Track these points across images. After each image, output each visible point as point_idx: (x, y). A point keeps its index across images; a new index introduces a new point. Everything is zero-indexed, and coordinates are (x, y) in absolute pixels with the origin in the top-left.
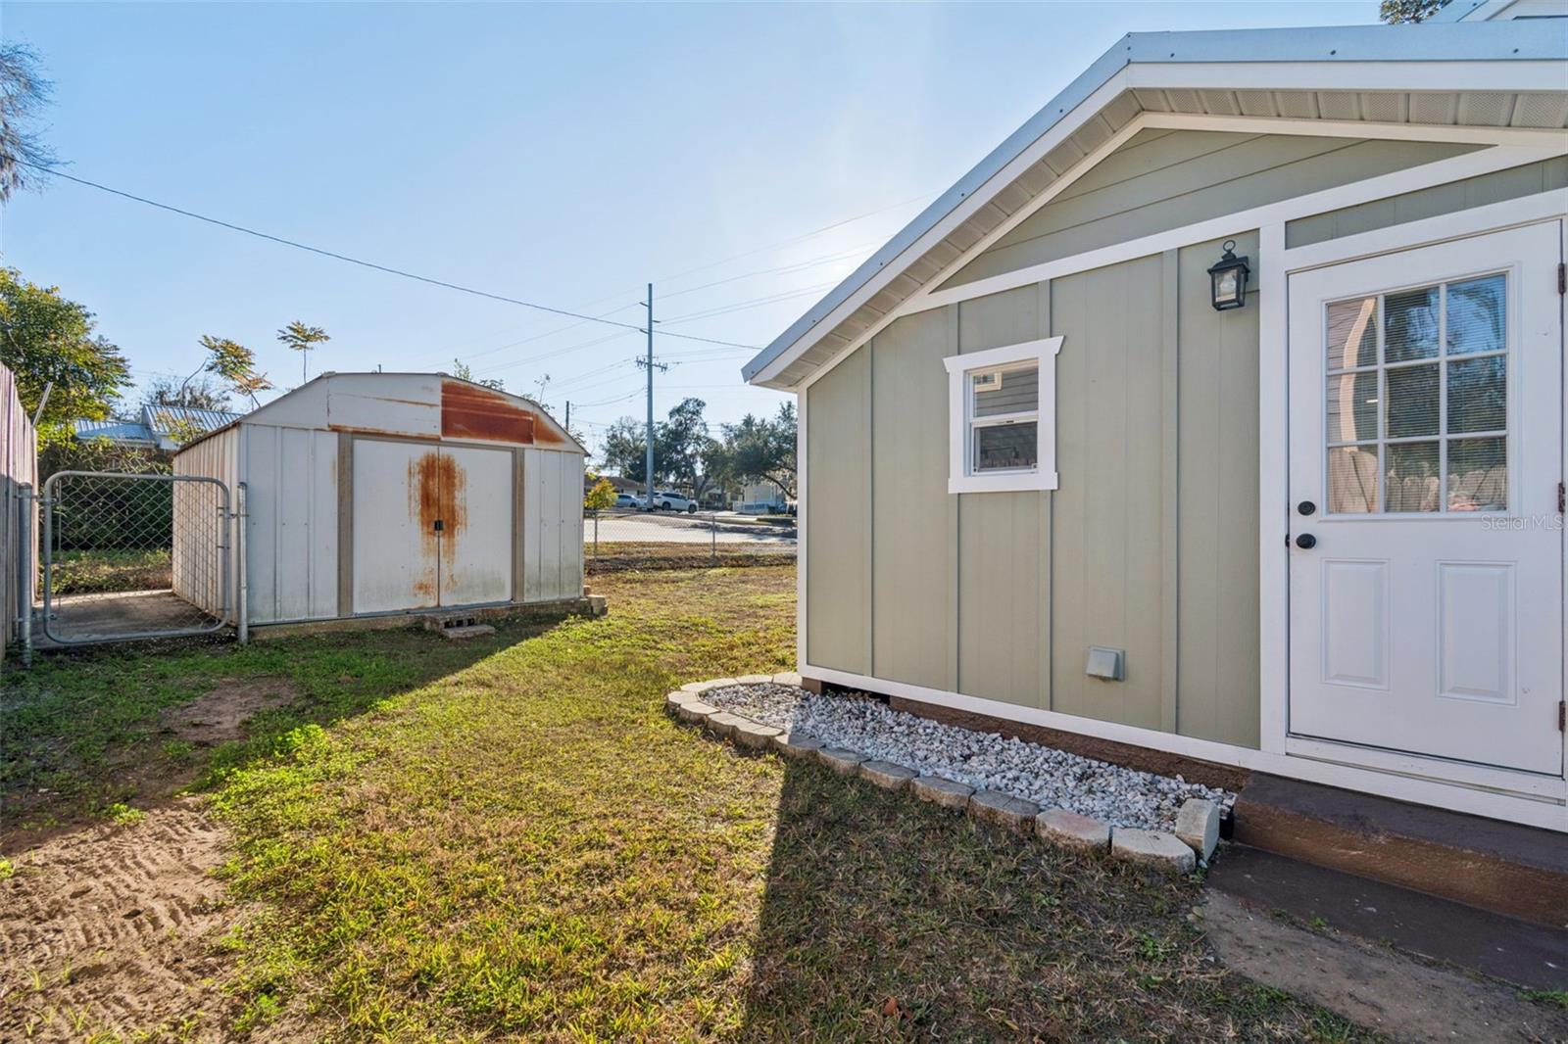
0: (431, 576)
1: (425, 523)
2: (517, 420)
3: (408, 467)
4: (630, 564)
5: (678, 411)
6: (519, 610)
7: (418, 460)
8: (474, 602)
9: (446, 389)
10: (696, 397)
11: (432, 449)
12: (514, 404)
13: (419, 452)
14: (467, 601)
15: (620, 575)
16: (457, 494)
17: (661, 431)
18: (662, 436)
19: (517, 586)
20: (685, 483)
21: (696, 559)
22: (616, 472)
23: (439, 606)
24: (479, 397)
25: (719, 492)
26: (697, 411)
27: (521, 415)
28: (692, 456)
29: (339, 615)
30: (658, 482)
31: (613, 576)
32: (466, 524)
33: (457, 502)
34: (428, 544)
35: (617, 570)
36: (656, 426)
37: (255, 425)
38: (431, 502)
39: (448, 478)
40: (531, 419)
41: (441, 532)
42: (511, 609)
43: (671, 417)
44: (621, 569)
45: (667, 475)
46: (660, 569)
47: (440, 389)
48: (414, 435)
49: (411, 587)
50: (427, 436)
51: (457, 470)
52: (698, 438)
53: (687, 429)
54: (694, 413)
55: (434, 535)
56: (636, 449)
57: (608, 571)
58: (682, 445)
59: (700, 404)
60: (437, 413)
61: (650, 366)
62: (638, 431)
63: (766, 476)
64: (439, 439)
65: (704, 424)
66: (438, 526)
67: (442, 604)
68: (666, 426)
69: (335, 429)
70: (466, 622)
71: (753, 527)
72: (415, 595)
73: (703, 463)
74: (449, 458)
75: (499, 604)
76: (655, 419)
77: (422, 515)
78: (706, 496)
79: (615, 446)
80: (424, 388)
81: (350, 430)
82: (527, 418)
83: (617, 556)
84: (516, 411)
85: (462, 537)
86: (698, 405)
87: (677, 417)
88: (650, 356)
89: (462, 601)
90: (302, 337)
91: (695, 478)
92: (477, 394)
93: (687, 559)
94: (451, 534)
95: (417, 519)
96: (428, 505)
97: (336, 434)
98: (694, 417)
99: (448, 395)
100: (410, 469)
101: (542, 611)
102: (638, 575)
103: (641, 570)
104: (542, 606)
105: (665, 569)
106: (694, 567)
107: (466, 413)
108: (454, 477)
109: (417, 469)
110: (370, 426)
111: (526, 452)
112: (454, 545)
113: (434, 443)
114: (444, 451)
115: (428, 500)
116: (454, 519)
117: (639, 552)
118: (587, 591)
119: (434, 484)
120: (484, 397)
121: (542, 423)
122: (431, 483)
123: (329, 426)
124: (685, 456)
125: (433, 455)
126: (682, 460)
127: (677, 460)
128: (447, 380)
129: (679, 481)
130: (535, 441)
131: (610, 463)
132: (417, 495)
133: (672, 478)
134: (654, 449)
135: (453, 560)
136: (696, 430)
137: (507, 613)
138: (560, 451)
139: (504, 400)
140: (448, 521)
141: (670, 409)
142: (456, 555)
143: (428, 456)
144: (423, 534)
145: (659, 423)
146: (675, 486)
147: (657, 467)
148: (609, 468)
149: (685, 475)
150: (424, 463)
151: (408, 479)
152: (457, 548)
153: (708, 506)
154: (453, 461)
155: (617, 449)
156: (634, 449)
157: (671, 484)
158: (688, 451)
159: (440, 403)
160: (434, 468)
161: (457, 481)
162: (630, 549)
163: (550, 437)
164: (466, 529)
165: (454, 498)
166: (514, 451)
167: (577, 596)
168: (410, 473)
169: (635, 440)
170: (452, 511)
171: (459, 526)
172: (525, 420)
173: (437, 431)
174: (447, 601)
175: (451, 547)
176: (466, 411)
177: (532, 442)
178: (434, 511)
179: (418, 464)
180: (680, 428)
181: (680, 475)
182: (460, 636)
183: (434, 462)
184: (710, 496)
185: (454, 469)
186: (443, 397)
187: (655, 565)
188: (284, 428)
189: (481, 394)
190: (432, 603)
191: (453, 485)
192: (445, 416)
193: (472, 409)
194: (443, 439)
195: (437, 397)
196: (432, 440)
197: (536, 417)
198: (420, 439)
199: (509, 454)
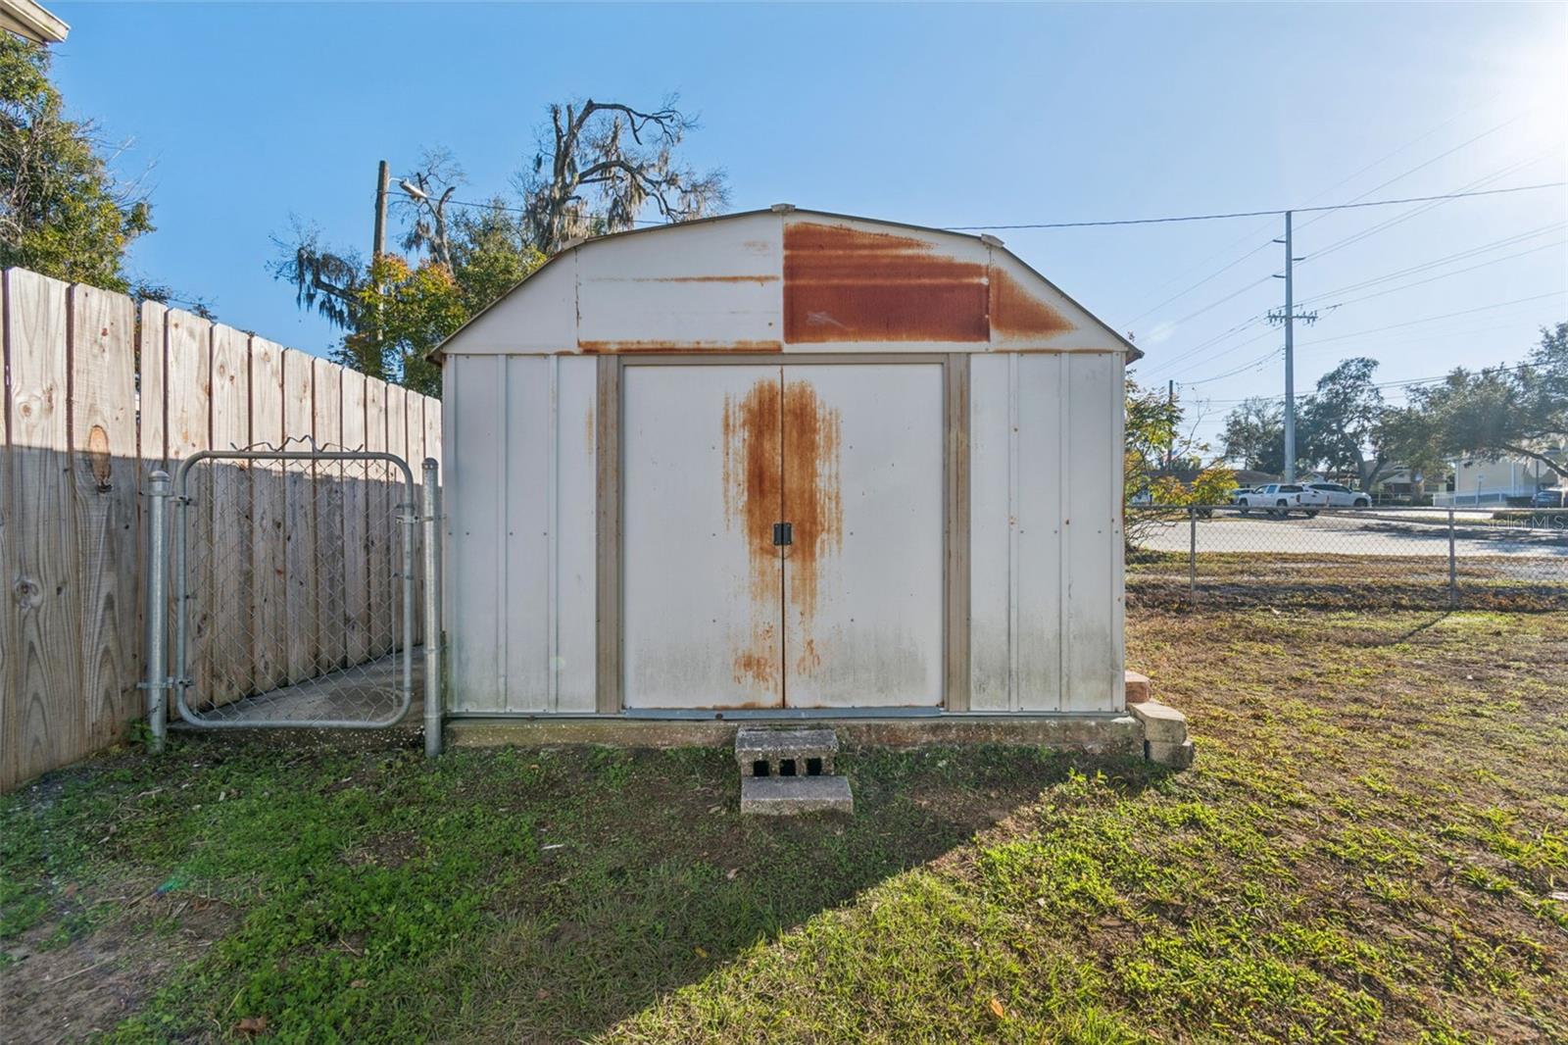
0: (768, 642)
1: (755, 530)
2: (951, 288)
3: (723, 412)
4: (1262, 596)
5: (1332, 378)
6: (952, 735)
7: (741, 399)
8: (858, 704)
9: (793, 239)
10: (1361, 356)
11: (769, 374)
12: (943, 251)
13: (742, 383)
14: (844, 700)
15: (1239, 616)
16: (822, 467)
17: (1306, 408)
18: (1307, 413)
19: (955, 670)
20: (1343, 471)
21: (1404, 591)
22: (1239, 464)
23: (784, 705)
24: (864, 247)
25: (1406, 480)
26: (1364, 374)
27: (959, 276)
28: (1355, 435)
29: (598, 712)
30: (1300, 473)
31: (1226, 620)
32: (839, 533)
33: (821, 483)
34: (763, 573)
35: (1235, 606)
36: (1297, 402)
37: (468, 356)
38: (767, 485)
39: (802, 432)
40: (984, 281)
41: (787, 548)
42: (934, 729)
43: (1320, 387)
44: (1243, 604)
45: (1316, 464)
46: (1325, 607)
47: (780, 241)
48: (731, 346)
49: (732, 662)
50: (754, 346)
51: (820, 414)
52: (1366, 409)
53: (1347, 400)
54: (1358, 378)
55: (774, 554)
56: (1267, 434)
57: (1217, 606)
58: (1339, 422)
59: (1368, 364)
60: (774, 297)
61: (1289, 319)
62: (1270, 412)
63: (1513, 449)
64: (776, 351)
65: (1376, 391)
66: (782, 535)
67: (791, 702)
68: (1312, 401)
69: (590, 350)
70: (802, 767)
71: (1484, 528)
72: (738, 680)
73: (1374, 443)
74: (803, 391)
75: (908, 712)
76: (1297, 391)
77: (750, 512)
78: (1381, 486)
79: (1234, 433)
80: (749, 245)
81: (614, 348)
82: (976, 280)
83: (1237, 579)
84: (950, 269)
85: (829, 557)
86: (1365, 366)
87: (1330, 386)
88: (1289, 305)
89: (833, 698)
91: (1362, 463)
92: (859, 241)
93: (1384, 590)
94: (808, 553)
95: (739, 524)
96: (762, 493)
97: (592, 360)
98: (1359, 383)
99: (795, 253)
100: (727, 417)
101: (1010, 741)
102: (1278, 620)
103: (1284, 608)
104: (1011, 725)
105: (1337, 608)
106: (1406, 608)
107: (837, 288)
108: (814, 431)
109: (740, 417)
110: (647, 337)
111: (975, 361)
112: (813, 574)
113: (768, 359)
114: (794, 375)
115: (761, 481)
116: (814, 521)
117: (1277, 572)
118: (1135, 693)
119: (773, 448)
120: (872, 247)
121: (1012, 288)
122: (767, 445)
123: (579, 344)
124: (1344, 436)
125: (771, 387)
126: (1338, 440)
127: (1330, 442)
128: (793, 221)
129: (1334, 469)
130: (994, 333)
131: (1232, 453)
132: (741, 472)
133: (1322, 467)
134: (1297, 431)
135: (812, 608)
136: (1361, 400)
137: (925, 738)
138: (1058, 352)
139: (919, 245)
140: (801, 524)
141: (1320, 377)
142: (819, 598)
143: (761, 390)
144: (752, 553)
145: (1302, 397)
146: (1327, 476)
147: (1300, 452)
148: (1230, 461)
149: (1344, 460)
150: (755, 404)
151: (722, 437)
152: (821, 584)
153: (1384, 500)
154: (812, 395)
155: (1239, 436)
156: (1265, 433)
157: (1321, 474)
158: (1349, 429)
159: (780, 273)
160: (772, 412)
161: (820, 439)
162: (1260, 566)
163: (1034, 321)
164: (839, 542)
165: (813, 475)
166: (943, 359)
167: (1106, 707)
168: (727, 426)
169: (1265, 424)
170: (811, 502)
171: (824, 536)
172: (970, 286)
173: (776, 334)
174: (801, 697)
175: (808, 579)
176: (835, 282)
177: (987, 337)
178: (773, 502)
179: (741, 407)
180: (1335, 401)
181: (1335, 461)
182: (763, 811)
183: (772, 400)
184: (1387, 486)
185: (814, 411)
186: (786, 258)
187: (1312, 601)
188: (509, 355)
189: (866, 241)
190: (770, 699)
191: (813, 446)
192: (791, 297)
193: (848, 276)
194: (787, 348)
195: (774, 262)
196: (767, 354)
197: (998, 276)
198: (743, 354)
199: (935, 372)
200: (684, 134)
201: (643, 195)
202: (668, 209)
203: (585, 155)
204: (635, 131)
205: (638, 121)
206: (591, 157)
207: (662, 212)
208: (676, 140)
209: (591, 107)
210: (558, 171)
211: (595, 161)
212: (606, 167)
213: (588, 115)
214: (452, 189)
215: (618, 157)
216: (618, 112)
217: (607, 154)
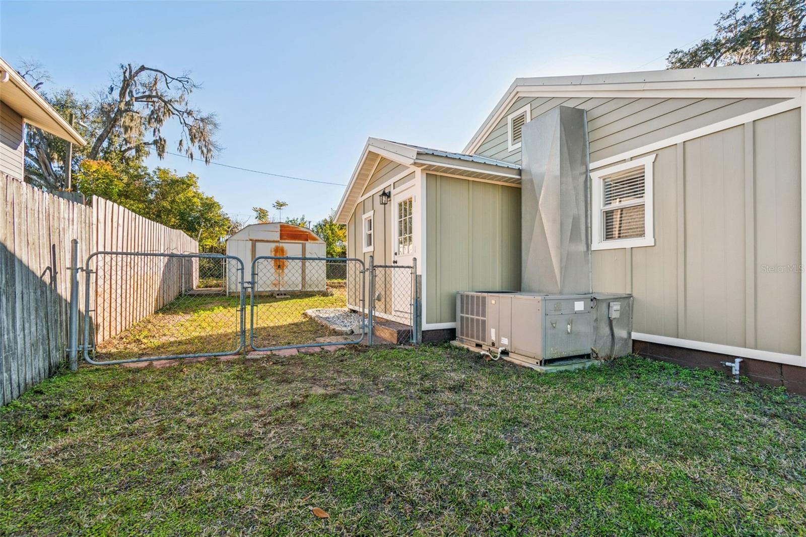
0: (277, 281)
1: (275, 266)
2: (303, 234)
3: (270, 250)
6: (303, 292)
7: (273, 247)
8: (290, 290)
9: (281, 226)
11: (277, 244)
12: (302, 229)
13: (274, 245)
19: (303, 286)
23: (279, 290)
32: (287, 266)
34: (276, 272)
39: (282, 252)
40: (308, 233)
41: (280, 269)
42: (301, 292)
47: (279, 226)
48: (272, 240)
49: (272, 284)
50: (276, 241)
55: (278, 269)
60: (278, 234)
66: (279, 266)
69: (251, 240)
70: (283, 294)
72: (273, 287)
75: (298, 290)
77: (275, 264)
80: (275, 227)
81: (254, 240)
84: (303, 231)
85: (286, 270)
89: (286, 289)
90: (280, 205)
92: (290, 227)
94: (283, 269)
95: (273, 265)
96: (276, 260)
99: (282, 228)
101: (311, 293)
104: (311, 291)
107: (287, 233)
108: (284, 252)
109: (273, 250)
110: (260, 239)
111: (307, 244)
112: (284, 272)
114: (281, 245)
116: (284, 264)
120: (293, 228)
121: (311, 235)
122: (277, 254)
123: (249, 239)
125: (278, 246)
128: (281, 224)
135: (283, 277)
138: (317, 243)
139: (299, 228)
140: (282, 265)
142: (284, 275)
143: (276, 246)
144: (275, 269)
150: (275, 248)
151: (270, 253)
154: (283, 247)
160: (278, 250)
163: (314, 239)
164: (288, 269)
166: (302, 243)
167: (321, 291)
170: (283, 262)
171: (285, 267)
172: (306, 234)
173: (279, 239)
174: (282, 289)
177: (308, 241)
178: (278, 262)
183: (278, 248)
185: (284, 249)
188: (238, 240)
190: (277, 289)
191: (284, 254)
192: (281, 234)
193: (289, 232)
194: (280, 241)
195: (279, 229)
196: (278, 242)
197: (310, 233)
198: (274, 242)
199: (301, 245)
200: (193, 89)
201: (171, 114)
202: (185, 124)
203: (138, 90)
204: (167, 83)
205: (169, 80)
206: (142, 90)
207: (181, 123)
208: (189, 92)
209: (143, 68)
210: (122, 94)
211: (144, 92)
212: (149, 96)
213: (140, 72)
214: (41, 83)
215: (157, 93)
216: (158, 73)
217: (151, 91)
